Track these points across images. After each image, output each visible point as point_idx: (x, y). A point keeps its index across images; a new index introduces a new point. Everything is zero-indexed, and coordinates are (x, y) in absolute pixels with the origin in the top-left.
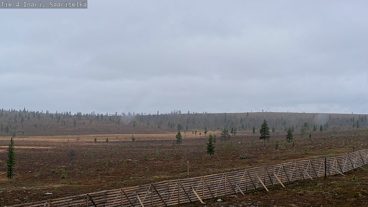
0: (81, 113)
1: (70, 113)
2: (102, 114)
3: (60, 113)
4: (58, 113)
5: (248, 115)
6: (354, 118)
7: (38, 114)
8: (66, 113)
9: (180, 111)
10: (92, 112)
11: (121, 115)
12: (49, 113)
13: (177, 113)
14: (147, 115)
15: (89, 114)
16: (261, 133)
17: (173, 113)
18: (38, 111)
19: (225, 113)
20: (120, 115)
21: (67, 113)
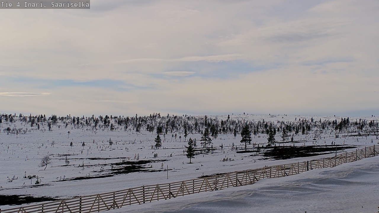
0: (56, 116)
1: (45, 116)
2: (78, 117)
3: (34, 117)
4: (32, 116)
5: (229, 118)
6: (336, 120)
7: (11, 117)
8: (40, 116)
9: (159, 114)
10: (68, 116)
11: (98, 118)
12: (23, 116)
13: (156, 116)
14: (125, 118)
15: (64, 117)
16: (242, 136)
17: (152, 116)
18: (11, 115)
19: (206, 116)
20: (96, 118)
21: (42, 116)
